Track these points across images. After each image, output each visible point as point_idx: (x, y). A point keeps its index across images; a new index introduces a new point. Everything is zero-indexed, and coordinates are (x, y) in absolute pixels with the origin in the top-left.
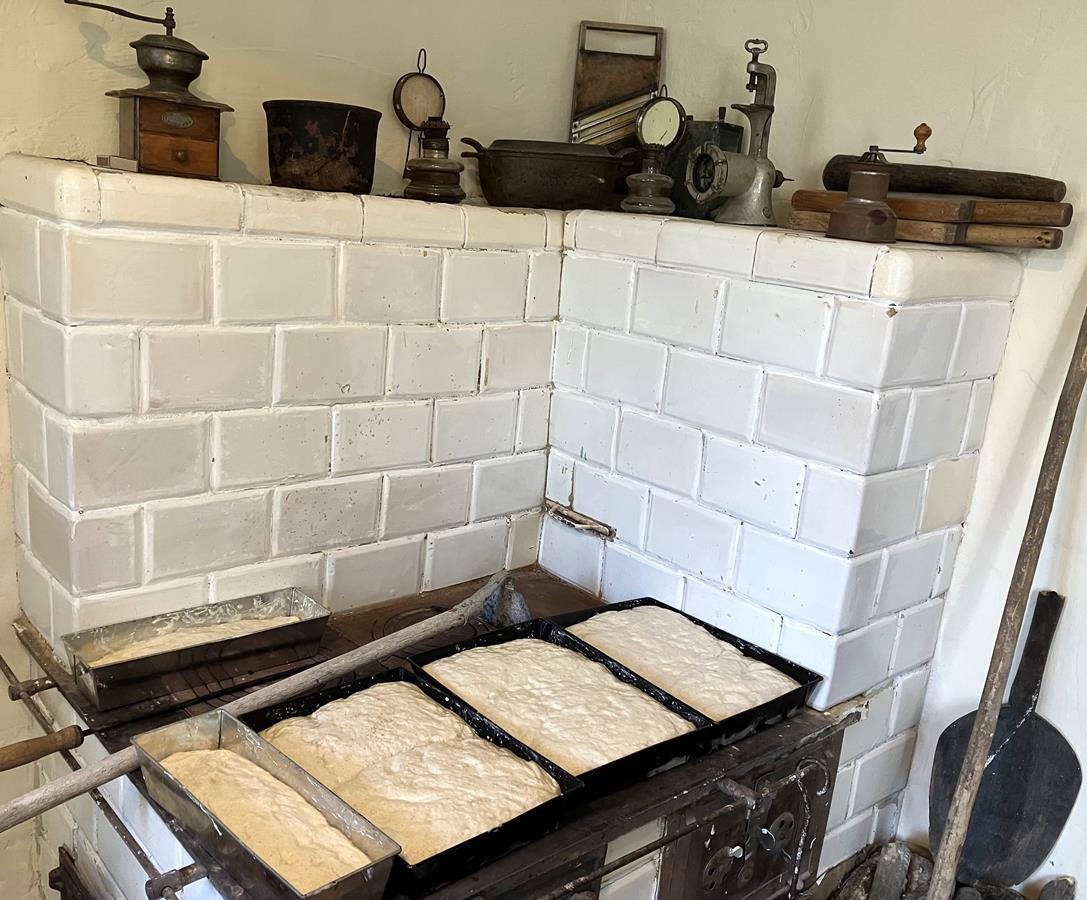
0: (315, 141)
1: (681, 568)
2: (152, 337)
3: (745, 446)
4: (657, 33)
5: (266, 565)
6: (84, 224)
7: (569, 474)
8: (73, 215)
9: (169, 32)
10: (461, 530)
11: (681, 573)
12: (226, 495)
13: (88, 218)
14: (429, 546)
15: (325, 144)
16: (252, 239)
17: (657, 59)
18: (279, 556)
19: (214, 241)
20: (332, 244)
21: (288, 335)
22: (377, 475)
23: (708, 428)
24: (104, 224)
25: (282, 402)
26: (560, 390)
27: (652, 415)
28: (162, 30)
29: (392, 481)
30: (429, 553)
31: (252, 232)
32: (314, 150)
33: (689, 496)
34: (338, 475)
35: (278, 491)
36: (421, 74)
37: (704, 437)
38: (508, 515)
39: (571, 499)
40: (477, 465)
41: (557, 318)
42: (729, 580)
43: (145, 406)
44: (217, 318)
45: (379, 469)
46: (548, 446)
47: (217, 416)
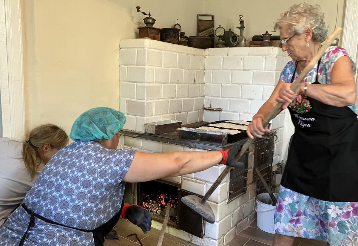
0: (172, 35)
1: (238, 112)
2: (156, 69)
3: (250, 86)
4: (212, 16)
5: (167, 115)
6: (149, 48)
7: (210, 100)
8: (148, 47)
9: (150, 17)
10: (192, 112)
11: (238, 113)
12: (163, 100)
13: (150, 47)
14: (188, 115)
15: (174, 36)
16: (168, 52)
17: (213, 20)
18: (169, 113)
19: (163, 52)
20: (176, 53)
21: (171, 69)
22: (181, 99)
23: (242, 84)
24: (151, 48)
25: (171, 83)
26: (206, 84)
27: (229, 84)
28: (148, 16)
29: (184, 100)
30: (188, 116)
31: (167, 51)
32: (172, 36)
33: (239, 98)
34: (177, 98)
35: (170, 100)
36: (177, 24)
37: (241, 86)
38: (198, 110)
39: (211, 105)
40: (194, 99)
41: (205, 70)
42: (249, 111)
43: (154, 82)
44: (163, 66)
45: (182, 97)
46: (204, 96)
47: (162, 84)
